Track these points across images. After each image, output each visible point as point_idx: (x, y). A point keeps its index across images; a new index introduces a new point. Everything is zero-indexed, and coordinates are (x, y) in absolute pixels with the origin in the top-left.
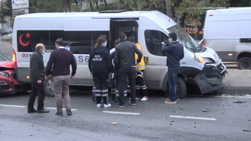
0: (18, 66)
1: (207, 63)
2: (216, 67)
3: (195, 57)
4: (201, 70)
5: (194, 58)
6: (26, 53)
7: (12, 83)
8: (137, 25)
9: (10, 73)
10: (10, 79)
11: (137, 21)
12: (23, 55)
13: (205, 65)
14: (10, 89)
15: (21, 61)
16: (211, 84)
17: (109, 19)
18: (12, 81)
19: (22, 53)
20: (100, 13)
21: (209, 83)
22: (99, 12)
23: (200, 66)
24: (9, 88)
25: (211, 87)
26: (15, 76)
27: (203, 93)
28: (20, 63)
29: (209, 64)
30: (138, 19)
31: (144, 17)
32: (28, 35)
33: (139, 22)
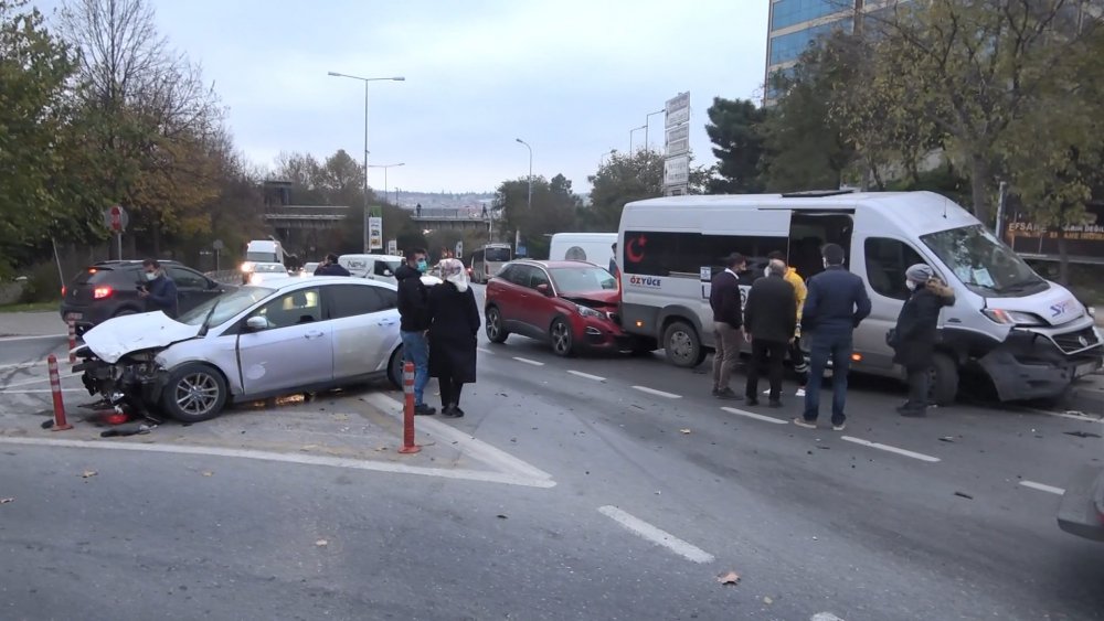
0: (624, 300)
1: (1019, 326)
2: (1050, 337)
3: (986, 307)
4: (1001, 340)
5: (982, 311)
6: (637, 276)
7: (610, 332)
8: (850, 224)
9: (608, 313)
10: (607, 326)
11: (851, 215)
12: (633, 280)
13: (1012, 329)
14: (606, 344)
15: (630, 291)
16: (1028, 379)
17: (790, 211)
18: (610, 329)
19: (631, 275)
20: (784, 196)
21: (1023, 376)
22: (780, 195)
23: (999, 332)
24: (604, 342)
25: (1028, 386)
26: (617, 320)
27: (1002, 398)
28: (629, 294)
29: (1025, 329)
30: (852, 211)
31: (865, 208)
32: (642, 241)
33: (855, 218)
